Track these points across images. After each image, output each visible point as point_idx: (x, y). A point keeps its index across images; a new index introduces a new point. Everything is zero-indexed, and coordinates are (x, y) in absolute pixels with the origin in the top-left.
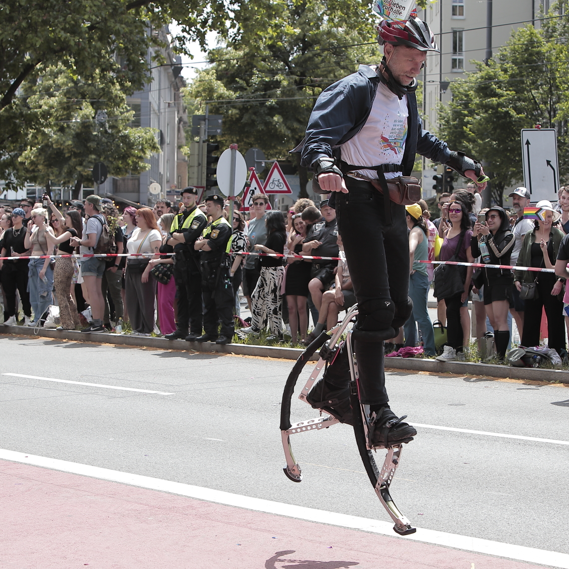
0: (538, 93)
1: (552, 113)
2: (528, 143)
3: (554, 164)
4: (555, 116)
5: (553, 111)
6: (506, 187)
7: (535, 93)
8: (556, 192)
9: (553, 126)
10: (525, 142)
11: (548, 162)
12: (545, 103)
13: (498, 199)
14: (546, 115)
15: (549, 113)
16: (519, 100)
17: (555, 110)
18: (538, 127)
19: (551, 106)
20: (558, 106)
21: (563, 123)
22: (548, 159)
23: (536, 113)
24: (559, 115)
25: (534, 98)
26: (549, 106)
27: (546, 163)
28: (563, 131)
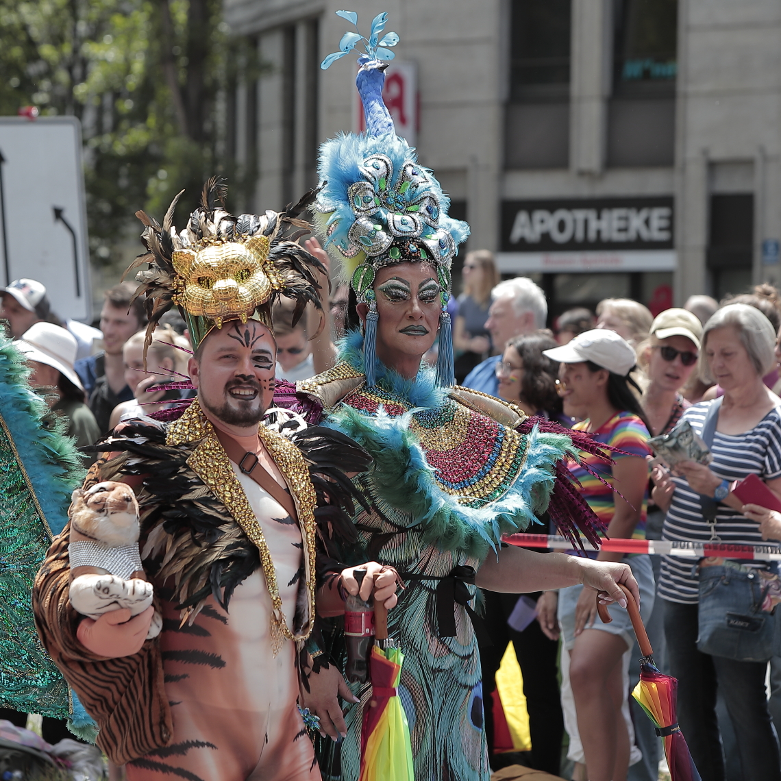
1: (77, 71)
3: (75, 216)
4: (84, 78)
5: (79, 66)
7: (29, 13)
8: (78, 294)
9: (79, 110)
11: (58, 213)
12: (57, 40)
14: (63, 76)
15: (70, 69)
17: (85, 63)
18: (29, 114)
19: (76, 51)
20: (90, 49)
21: (108, 99)
22: (60, 204)
23: (33, 69)
24: (97, 75)
25: (25, 27)
26: (67, 49)
27: (50, 215)
28: (108, 120)
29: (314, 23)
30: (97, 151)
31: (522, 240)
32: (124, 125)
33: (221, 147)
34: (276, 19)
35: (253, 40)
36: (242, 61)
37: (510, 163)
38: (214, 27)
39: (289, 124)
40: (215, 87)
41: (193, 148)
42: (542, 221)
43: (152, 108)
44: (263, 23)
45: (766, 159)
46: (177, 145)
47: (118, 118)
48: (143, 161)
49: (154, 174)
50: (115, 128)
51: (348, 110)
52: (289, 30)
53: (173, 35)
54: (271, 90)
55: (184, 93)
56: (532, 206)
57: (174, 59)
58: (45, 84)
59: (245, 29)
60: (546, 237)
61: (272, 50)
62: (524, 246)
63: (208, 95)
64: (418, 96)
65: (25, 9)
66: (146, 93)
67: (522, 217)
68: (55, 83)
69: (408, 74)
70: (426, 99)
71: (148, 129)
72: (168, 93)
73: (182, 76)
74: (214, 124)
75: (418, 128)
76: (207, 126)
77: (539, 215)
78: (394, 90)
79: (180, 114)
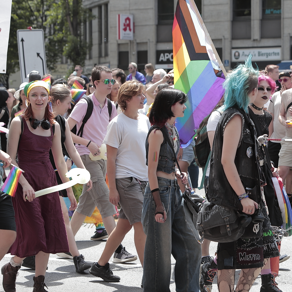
0: (33, 3)
1: (44, 18)
2: (22, 40)
3: (43, 55)
4: (46, 20)
6: (11, 74)
7: (31, 4)
9: (44, 28)
10: (20, 39)
11: (38, 54)
12: (38, 11)
13: (5, 82)
14: (40, 20)
15: (42, 18)
16: (19, 8)
17: (46, 16)
18: (30, 29)
19: (43, 13)
20: (47, 13)
21: (52, 26)
22: (39, 52)
23: (32, 18)
24: (49, 19)
25: (30, 7)
26: (41, 13)
27: (36, 55)
28: (52, 31)
29: (106, 5)
30: (49, 39)
31: (162, 60)
32: (56, 33)
33: (82, 37)
34: (96, 4)
35: (90, 10)
36: (87, 15)
37: (158, 41)
38: (80, 6)
39: (100, 31)
40: (81, 22)
41: (75, 38)
42: (167, 56)
43: (64, 28)
44: (93, 5)
45: (225, 39)
46: (71, 37)
47: (55, 30)
48: (62, 42)
49: (65, 45)
50: (54, 33)
51: (116, 27)
52: (100, 7)
53: (69, 8)
54: (95, 23)
55: (72, 24)
56: (164, 52)
57: (69, 15)
58: (35, 22)
59: (88, 7)
60: (168, 60)
61: (95, 12)
62: (162, 63)
63: (79, 24)
64: (134, 23)
65: (30, 2)
66: (62, 24)
67: (162, 55)
68: (38, 22)
69: (131, 18)
70: (135, 24)
71: (63, 33)
72: (68, 24)
73: (72, 19)
74: (81, 32)
75: (134, 32)
76: (79, 32)
77: (166, 54)
78: (128, 22)
79: (71, 29)
